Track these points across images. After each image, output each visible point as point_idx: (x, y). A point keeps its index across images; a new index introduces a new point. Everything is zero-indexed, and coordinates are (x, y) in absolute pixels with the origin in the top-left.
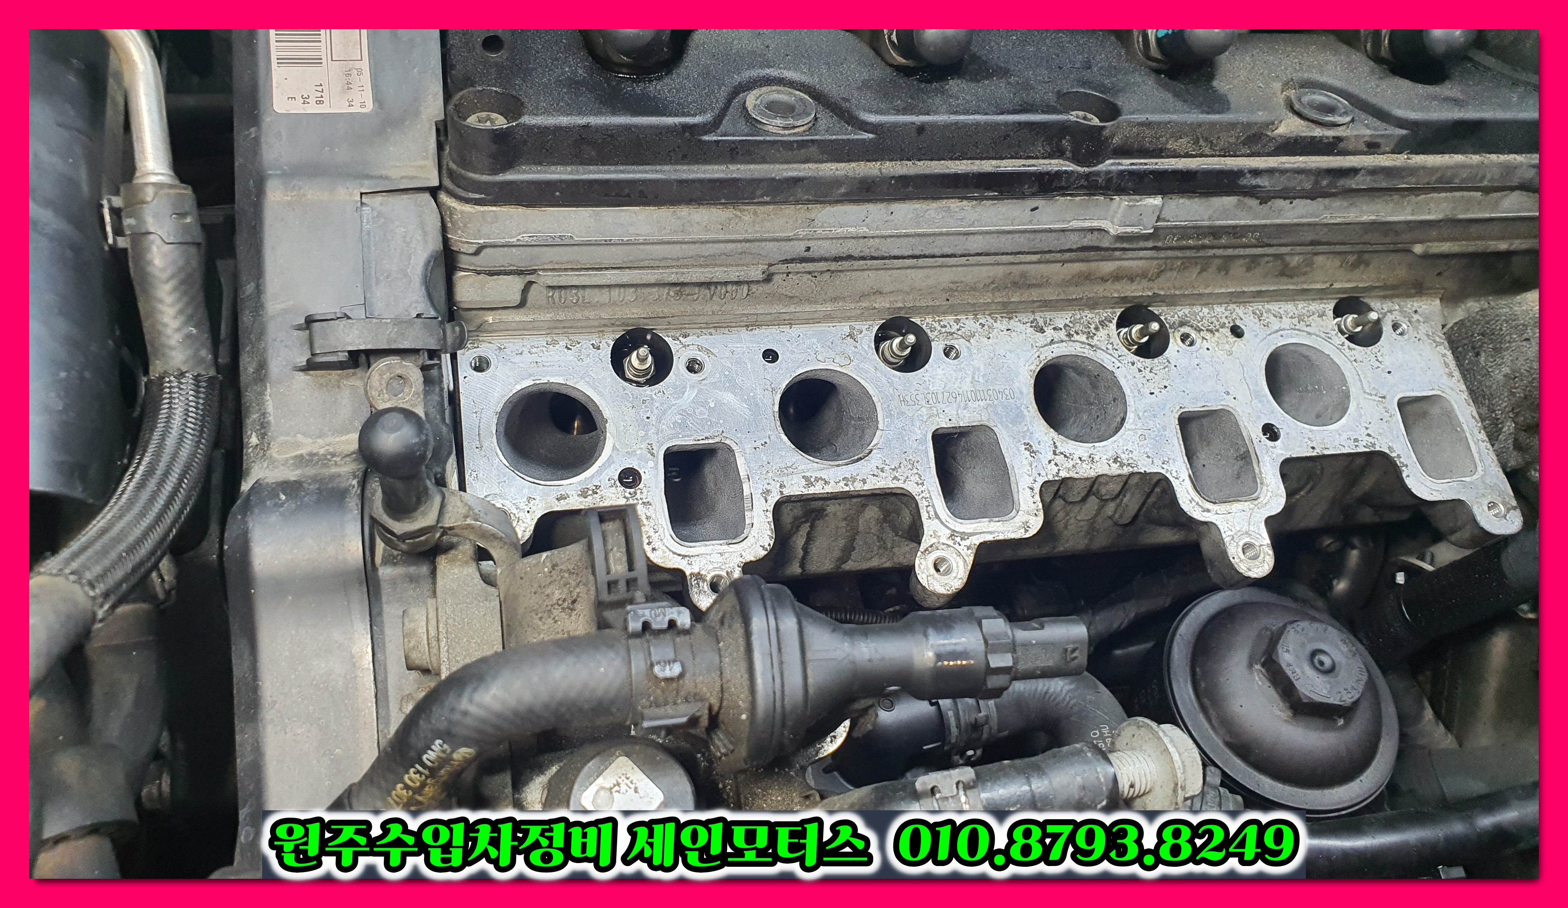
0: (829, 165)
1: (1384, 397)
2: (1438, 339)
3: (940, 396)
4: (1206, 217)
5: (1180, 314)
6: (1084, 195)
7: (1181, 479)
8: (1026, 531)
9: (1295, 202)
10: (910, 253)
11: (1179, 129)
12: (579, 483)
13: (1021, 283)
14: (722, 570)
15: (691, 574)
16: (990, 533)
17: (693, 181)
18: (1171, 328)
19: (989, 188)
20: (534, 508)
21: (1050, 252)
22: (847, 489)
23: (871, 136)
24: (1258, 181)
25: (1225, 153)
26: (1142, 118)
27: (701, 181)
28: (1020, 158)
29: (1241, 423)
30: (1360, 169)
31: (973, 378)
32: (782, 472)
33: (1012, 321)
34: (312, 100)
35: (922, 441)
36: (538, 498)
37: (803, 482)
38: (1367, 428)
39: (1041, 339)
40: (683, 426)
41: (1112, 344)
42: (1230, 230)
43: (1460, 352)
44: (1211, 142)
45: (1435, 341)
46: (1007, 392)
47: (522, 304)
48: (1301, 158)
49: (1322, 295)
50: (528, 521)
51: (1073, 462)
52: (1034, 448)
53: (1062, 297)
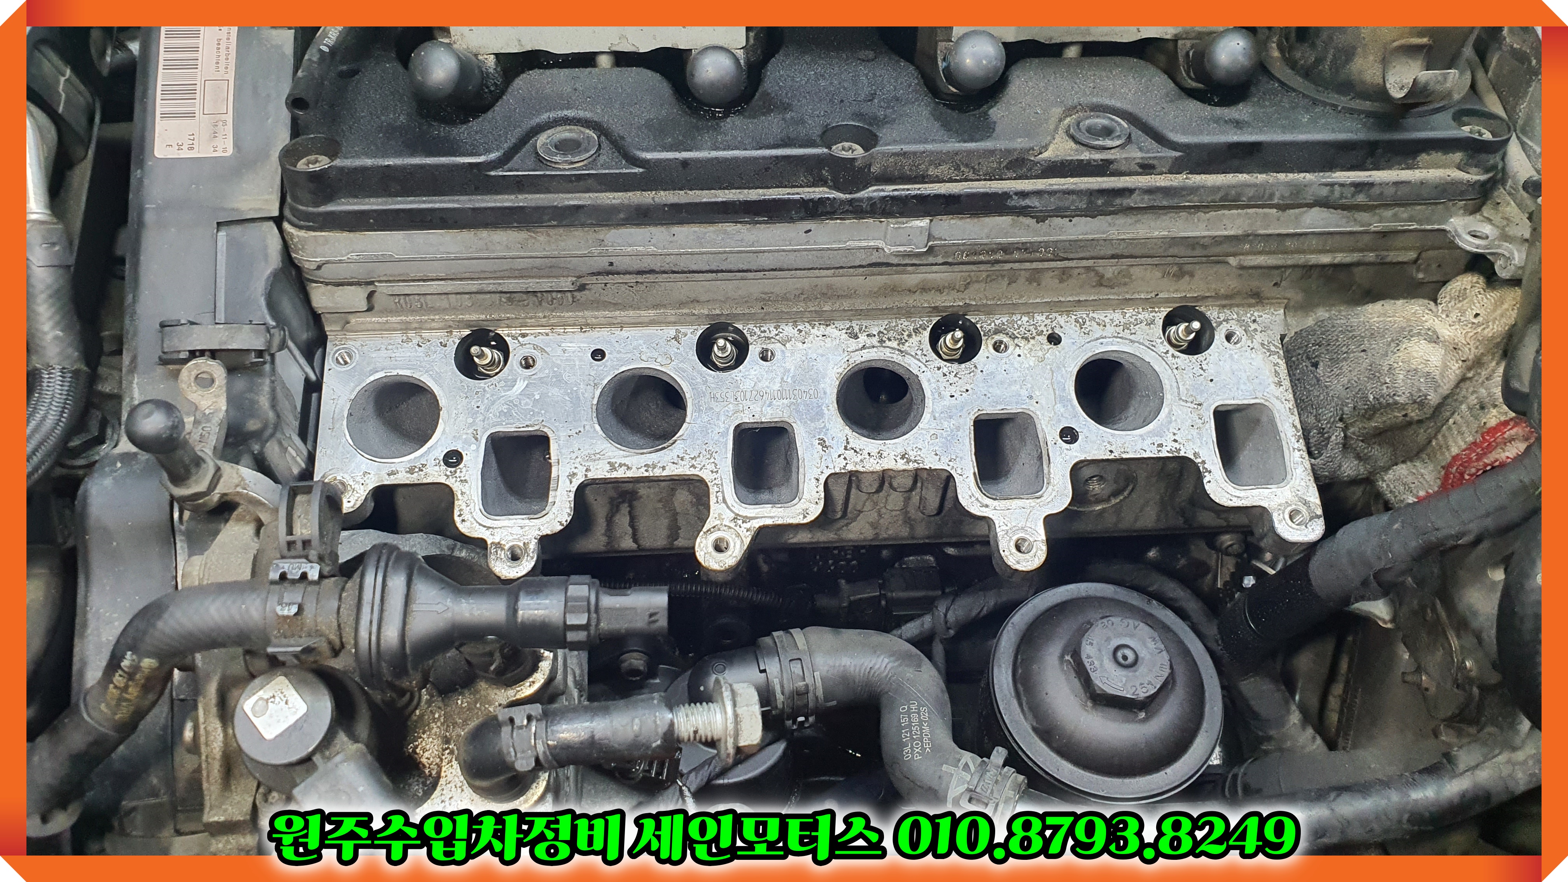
0: (607, 194)
1: (1200, 405)
2: (1273, 348)
3: (748, 395)
4: (984, 236)
5: (997, 322)
6: (854, 218)
7: (965, 476)
8: (805, 517)
9: (1075, 220)
10: (707, 268)
11: (938, 159)
12: (409, 461)
13: (829, 294)
14: (520, 541)
15: (492, 543)
16: (771, 517)
17: (486, 209)
18: (985, 335)
19: (758, 214)
20: (368, 481)
21: (842, 267)
22: (646, 474)
23: (641, 170)
24: (1027, 202)
25: (990, 177)
26: (896, 148)
27: (492, 209)
28: (786, 187)
29: (1038, 426)
30: (1135, 190)
31: (782, 379)
32: (590, 458)
33: (829, 328)
34: (185, 147)
35: (724, 434)
36: (373, 473)
37: (608, 467)
38: (1174, 434)
39: (853, 344)
40: (508, 414)
41: (922, 350)
42: (1020, 246)
43: (1294, 362)
44: (973, 168)
45: (1269, 350)
46: (811, 392)
47: (370, 309)
48: (1072, 180)
49: (1151, 303)
50: (361, 492)
51: (862, 457)
52: (827, 444)
53: (873, 306)
